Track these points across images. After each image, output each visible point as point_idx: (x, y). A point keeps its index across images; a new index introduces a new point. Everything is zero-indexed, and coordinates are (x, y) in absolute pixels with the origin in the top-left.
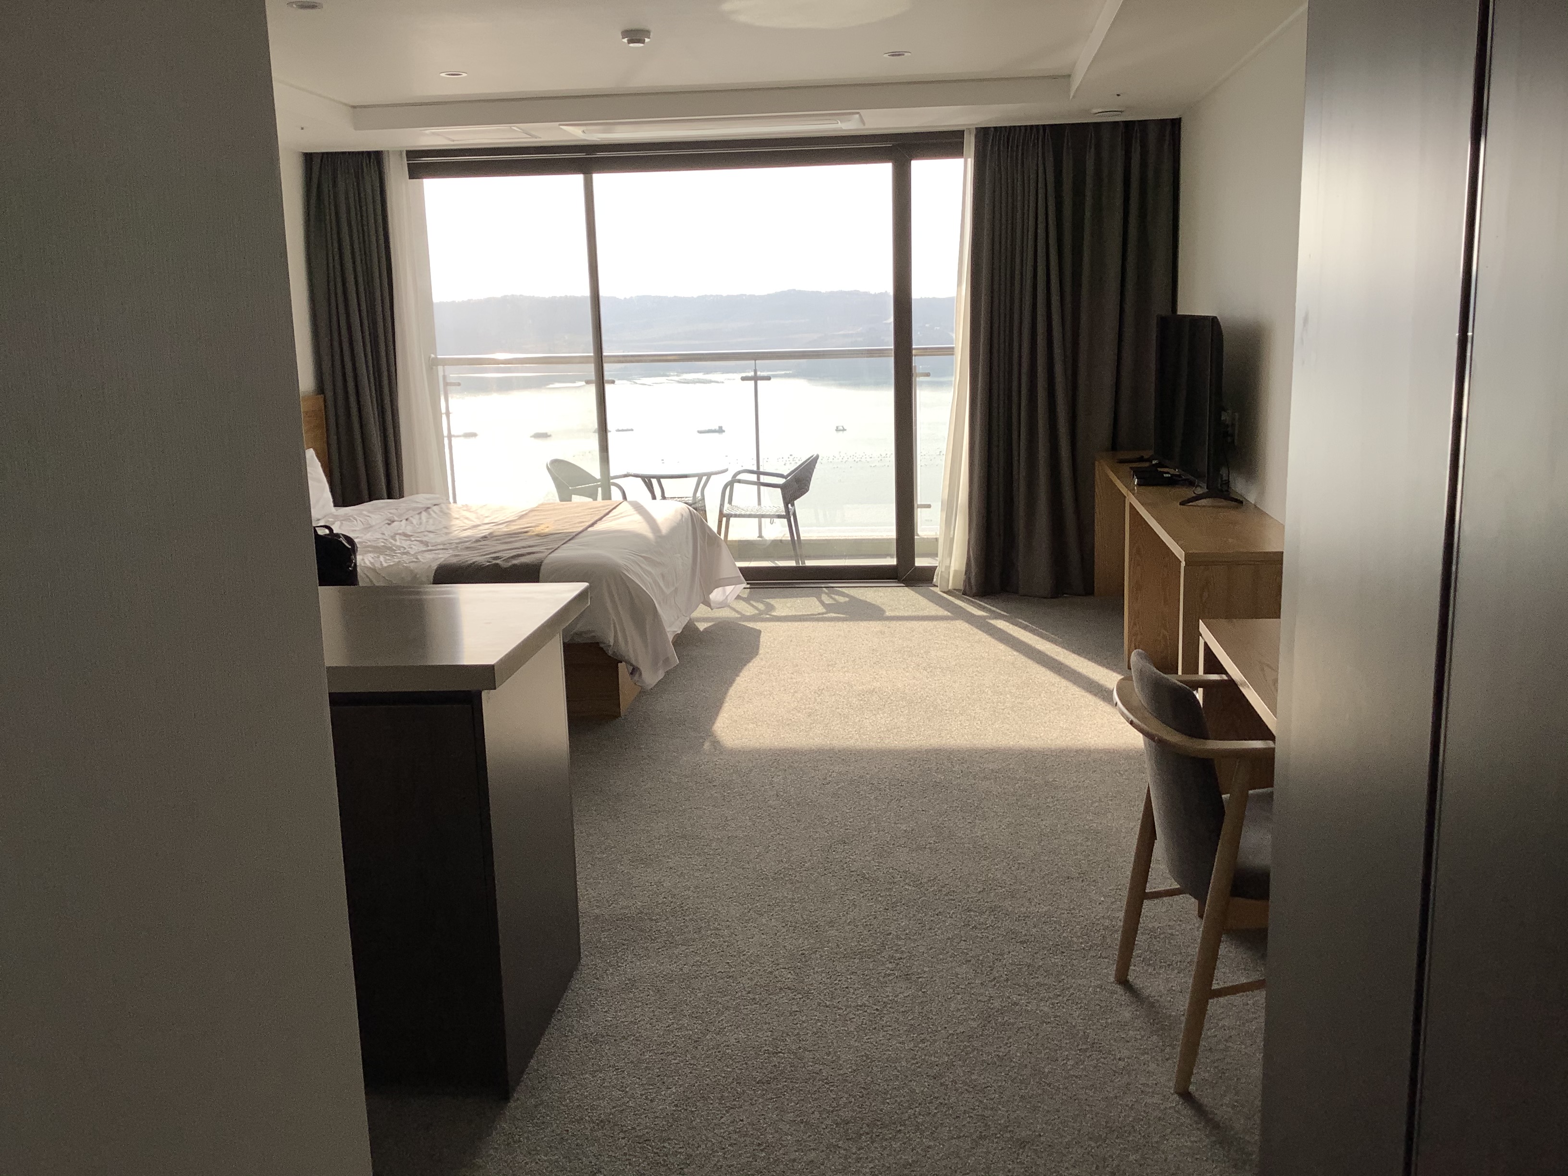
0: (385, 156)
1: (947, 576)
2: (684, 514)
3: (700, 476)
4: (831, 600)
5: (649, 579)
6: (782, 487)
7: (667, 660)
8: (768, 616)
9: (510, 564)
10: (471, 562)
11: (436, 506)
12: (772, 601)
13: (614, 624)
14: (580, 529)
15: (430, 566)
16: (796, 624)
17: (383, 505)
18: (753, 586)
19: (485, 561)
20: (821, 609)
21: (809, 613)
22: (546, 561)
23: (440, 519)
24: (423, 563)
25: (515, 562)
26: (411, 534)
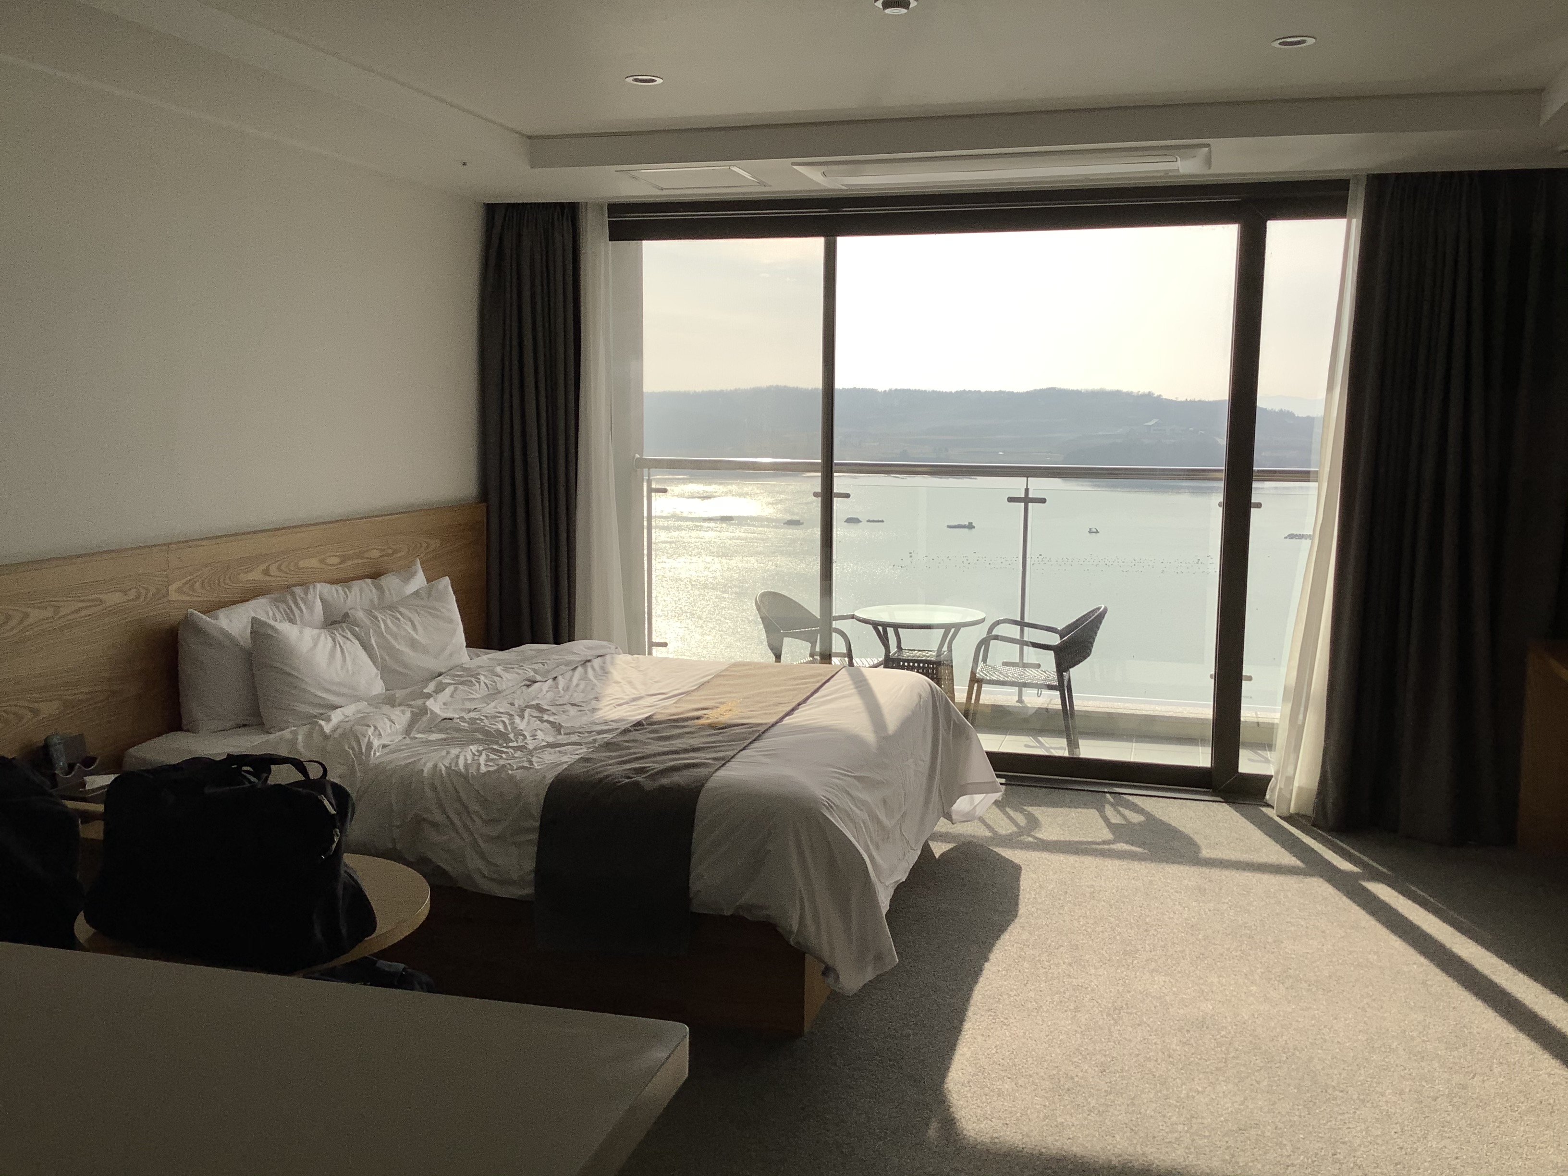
0: (582, 210)
1: (1289, 796)
2: (923, 695)
3: (947, 627)
4: (1118, 816)
5: (861, 814)
6: (1056, 649)
7: (879, 958)
8: (1031, 839)
9: (656, 784)
10: (602, 775)
11: (599, 658)
12: (1037, 811)
13: (802, 898)
14: (772, 720)
15: (545, 777)
16: (1072, 859)
17: (533, 653)
18: (1010, 782)
19: (622, 777)
20: (1107, 835)
21: (1090, 840)
22: (709, 785)
23: (595, 681)
24: (537, 771)
25: (665, 781)
26: (546, 707)
